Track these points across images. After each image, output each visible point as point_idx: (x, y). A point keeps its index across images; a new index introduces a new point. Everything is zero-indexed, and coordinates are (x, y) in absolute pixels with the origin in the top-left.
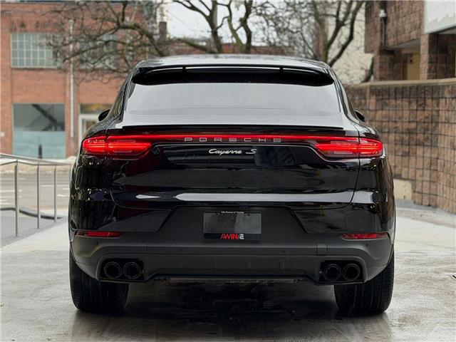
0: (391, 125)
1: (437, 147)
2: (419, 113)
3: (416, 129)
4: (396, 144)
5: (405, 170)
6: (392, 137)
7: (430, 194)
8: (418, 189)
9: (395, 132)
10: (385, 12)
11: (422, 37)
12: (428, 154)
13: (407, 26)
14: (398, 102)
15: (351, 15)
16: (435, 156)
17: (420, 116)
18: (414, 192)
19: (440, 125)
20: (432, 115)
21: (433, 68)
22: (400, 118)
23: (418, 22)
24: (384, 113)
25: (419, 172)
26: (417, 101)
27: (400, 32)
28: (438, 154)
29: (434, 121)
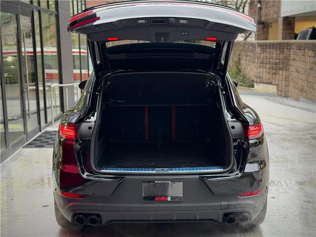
0: (268, 60)
1: (289, 70)
2: (281, 55)
3: (279, 62)
4: (270, 69)
5: (274, 81)
6: (268, 66)
7: (285, 91)
8: (280, 89)
9: (269, 64)
10: (261, 4)
11: (279, 18)
12: (284, 74)
13: (271, 12)
14: (271, 50)
15: (242, 5)
16: (288, 74)
17: (281, 56)
18: (278, 90)
19: (290, 61)
20: (287, 56)
21: (284, 32)
22: (272, 57)
23: (277, 11)
24: (264, 55)
25: (280, 82)
26: (280, 50)
27: (268, 14)
28: (290, 74)
29: (287, 59)
